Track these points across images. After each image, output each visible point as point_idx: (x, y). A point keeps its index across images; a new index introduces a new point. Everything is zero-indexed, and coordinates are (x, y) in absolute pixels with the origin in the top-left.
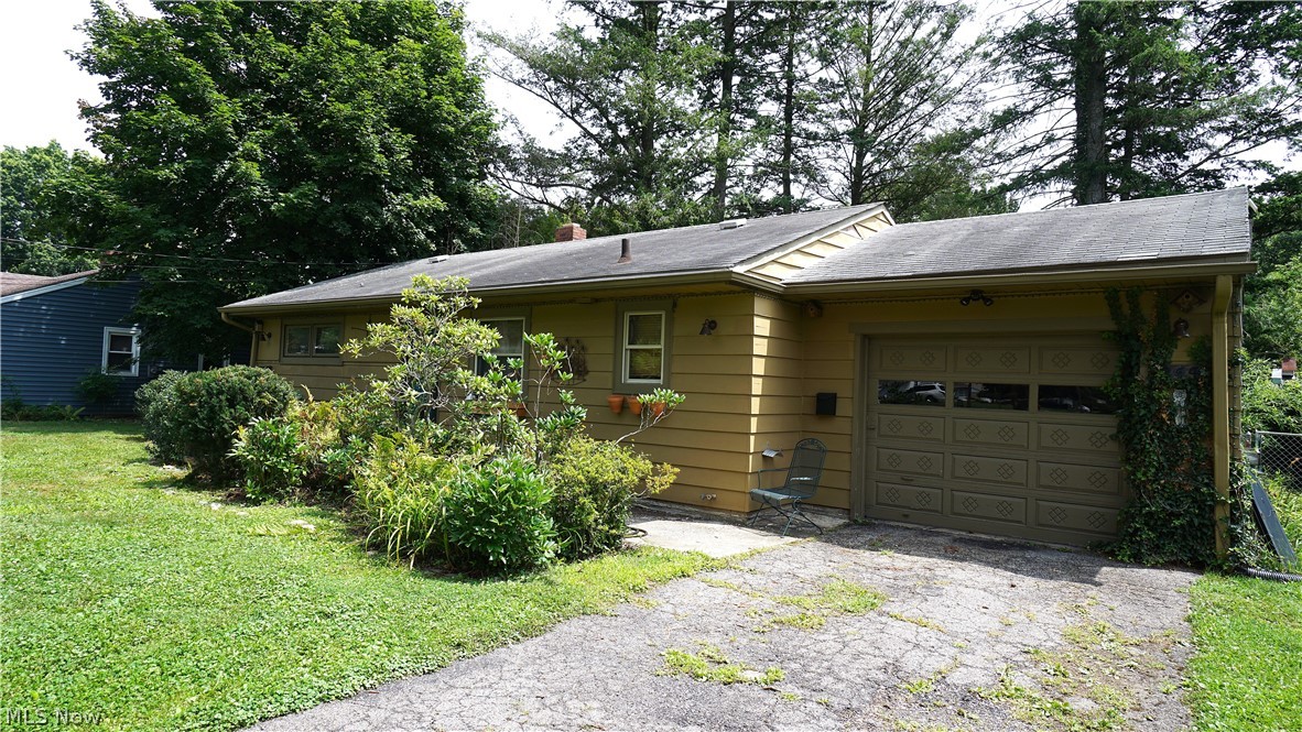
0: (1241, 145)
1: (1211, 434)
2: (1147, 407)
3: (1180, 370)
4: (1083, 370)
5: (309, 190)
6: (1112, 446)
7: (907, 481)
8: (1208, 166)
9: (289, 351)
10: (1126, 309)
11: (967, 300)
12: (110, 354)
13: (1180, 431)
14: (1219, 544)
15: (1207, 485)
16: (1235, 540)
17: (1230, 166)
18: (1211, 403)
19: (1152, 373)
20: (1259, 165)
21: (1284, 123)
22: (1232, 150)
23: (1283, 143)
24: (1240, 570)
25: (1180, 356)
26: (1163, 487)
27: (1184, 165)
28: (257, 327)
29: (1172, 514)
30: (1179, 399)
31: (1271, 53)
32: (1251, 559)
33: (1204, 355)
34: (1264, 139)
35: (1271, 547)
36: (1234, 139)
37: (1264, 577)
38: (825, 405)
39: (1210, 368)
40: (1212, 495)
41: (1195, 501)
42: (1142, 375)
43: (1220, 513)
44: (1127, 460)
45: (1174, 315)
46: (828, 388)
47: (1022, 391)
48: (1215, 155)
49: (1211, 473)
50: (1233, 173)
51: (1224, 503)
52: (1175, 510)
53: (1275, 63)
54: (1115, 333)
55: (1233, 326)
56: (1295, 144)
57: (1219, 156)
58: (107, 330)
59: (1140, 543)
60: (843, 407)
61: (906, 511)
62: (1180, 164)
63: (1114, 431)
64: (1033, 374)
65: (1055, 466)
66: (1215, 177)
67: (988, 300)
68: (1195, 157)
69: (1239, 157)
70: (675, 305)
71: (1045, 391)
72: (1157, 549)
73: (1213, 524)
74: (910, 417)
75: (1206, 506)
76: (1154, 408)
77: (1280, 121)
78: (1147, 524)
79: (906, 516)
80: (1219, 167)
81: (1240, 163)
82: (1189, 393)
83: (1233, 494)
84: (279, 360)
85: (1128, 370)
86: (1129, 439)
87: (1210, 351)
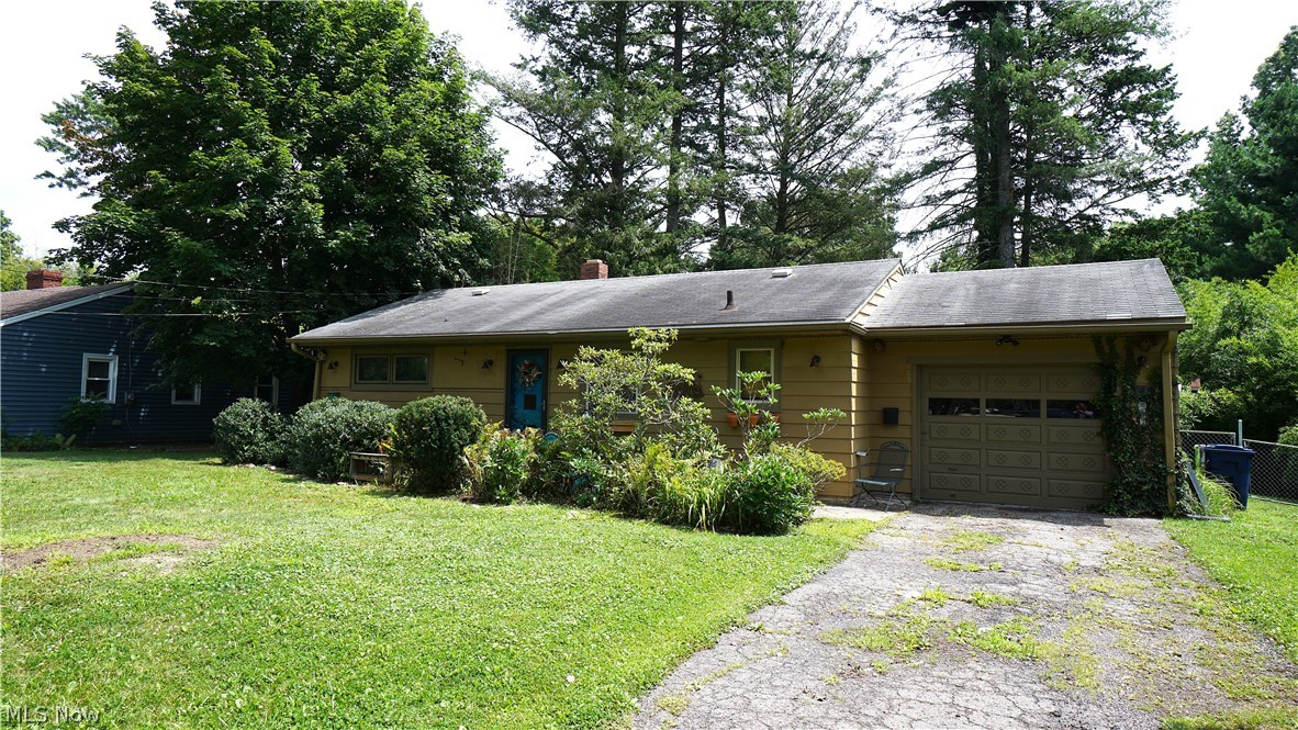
0: (1115, 196)
1: (1163, 430)
2: (1122, 413)
3: (1142, 389)
4: (1077, 389)
5: (365, 228)
6: (1098, 440)
7: (952, 470)
8: (1090, 212)
9: (360, 379)
10: (1106, 349)
11: (1000, 341)
12: (88, 381)
13: (1144, 428)
14: (1170, 500)
15: (1161, 463)
16: (1179, 496)
17: (1106, 212)
18: (1162, 410)
19: (1125, 391)
20: (1127, 212)
21: (1146, 180)
22: (1108, 200)
23: (1144, 195)
24: (1182, 515)
25: (1142, 380)
26: (1134, 465)
27: (1072, 211)
28: (321, 357)
29: (1141, 483)
30: (1142, 407)
31: (1134, 122)
32: (1189, 508)
33: (1157, 380)
34: (1131, 192)
35: (1199, 501)
36: (1110, 192)
37: (1197, 519)
38: (889, 417)
39: (1161, 387)
40: (1165, 469)
41: (1154, 473)
42: (1118, 392)
43: (1170, 480)
44: (1109, 449)
45: (1137, 353)
46: (891, 404)
47: (1036, 404)
48: (1095, 204)
49: (1164, 455)
50: (1108, 218)
51: (1173, 473)
52: (1143, 480)
53: (1137, 131)
54: (1099, 364)
55: (1173, 361)
56: (1153, 197)
57: (1098, 205)
58: (87, 357)
59: (1122, 502)
60: (904, 418)
61: (953, 492)
62: (1069, 209)
63: (1099, 430)
64: (1044, 391)
65: (1059, 455)
66: (1094, 221)
67: (1016, 343)
68: (1081, 204)
69: (1113, 206)
70: (783, 344)
71: (1052, 404)
72: (1133, 506)
73: (1166, 487)
74: (955, 424)
75: (1161, 475)
76: (1127, 414)
77: (1142, 178)
78: (1125, 490)
79: (953, 496)
80: (1098, 213)
81: (1113, 210)
82: (1148, 404)
83: (1177, 468)
84: (350, 387)
85: (1108, 389)
86: (1110, 435)
87: (1160, 377)
